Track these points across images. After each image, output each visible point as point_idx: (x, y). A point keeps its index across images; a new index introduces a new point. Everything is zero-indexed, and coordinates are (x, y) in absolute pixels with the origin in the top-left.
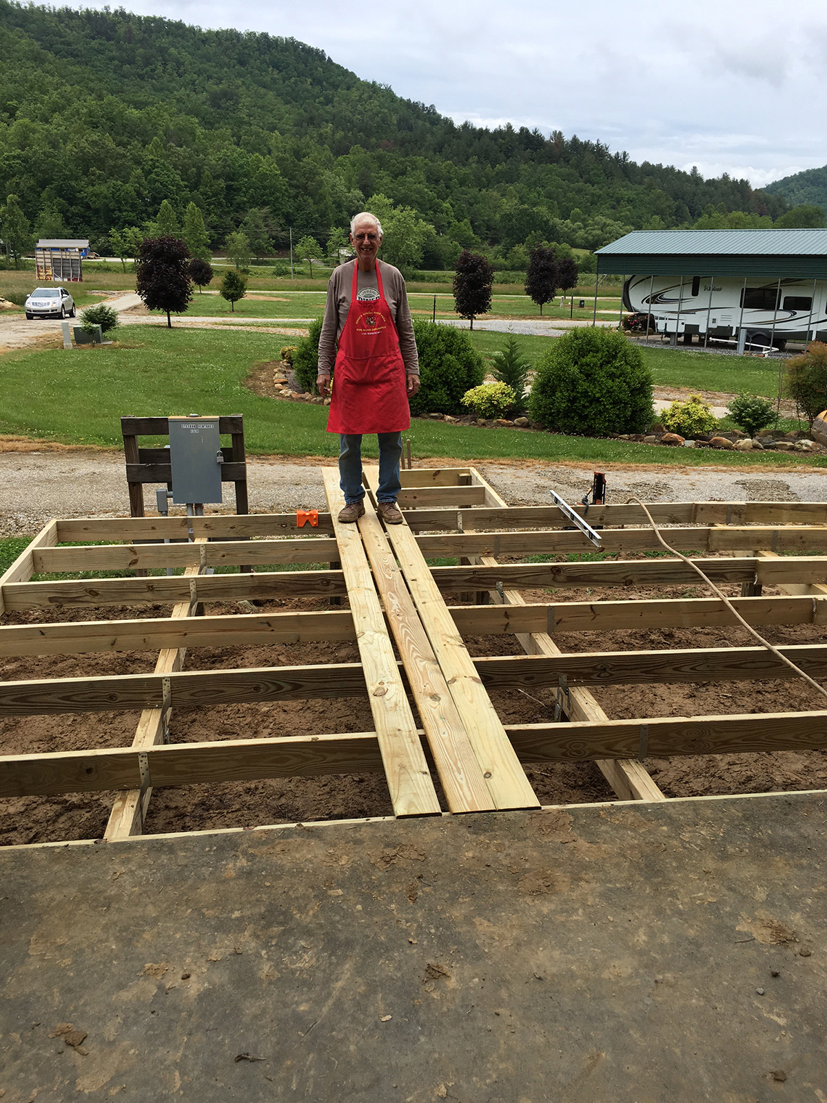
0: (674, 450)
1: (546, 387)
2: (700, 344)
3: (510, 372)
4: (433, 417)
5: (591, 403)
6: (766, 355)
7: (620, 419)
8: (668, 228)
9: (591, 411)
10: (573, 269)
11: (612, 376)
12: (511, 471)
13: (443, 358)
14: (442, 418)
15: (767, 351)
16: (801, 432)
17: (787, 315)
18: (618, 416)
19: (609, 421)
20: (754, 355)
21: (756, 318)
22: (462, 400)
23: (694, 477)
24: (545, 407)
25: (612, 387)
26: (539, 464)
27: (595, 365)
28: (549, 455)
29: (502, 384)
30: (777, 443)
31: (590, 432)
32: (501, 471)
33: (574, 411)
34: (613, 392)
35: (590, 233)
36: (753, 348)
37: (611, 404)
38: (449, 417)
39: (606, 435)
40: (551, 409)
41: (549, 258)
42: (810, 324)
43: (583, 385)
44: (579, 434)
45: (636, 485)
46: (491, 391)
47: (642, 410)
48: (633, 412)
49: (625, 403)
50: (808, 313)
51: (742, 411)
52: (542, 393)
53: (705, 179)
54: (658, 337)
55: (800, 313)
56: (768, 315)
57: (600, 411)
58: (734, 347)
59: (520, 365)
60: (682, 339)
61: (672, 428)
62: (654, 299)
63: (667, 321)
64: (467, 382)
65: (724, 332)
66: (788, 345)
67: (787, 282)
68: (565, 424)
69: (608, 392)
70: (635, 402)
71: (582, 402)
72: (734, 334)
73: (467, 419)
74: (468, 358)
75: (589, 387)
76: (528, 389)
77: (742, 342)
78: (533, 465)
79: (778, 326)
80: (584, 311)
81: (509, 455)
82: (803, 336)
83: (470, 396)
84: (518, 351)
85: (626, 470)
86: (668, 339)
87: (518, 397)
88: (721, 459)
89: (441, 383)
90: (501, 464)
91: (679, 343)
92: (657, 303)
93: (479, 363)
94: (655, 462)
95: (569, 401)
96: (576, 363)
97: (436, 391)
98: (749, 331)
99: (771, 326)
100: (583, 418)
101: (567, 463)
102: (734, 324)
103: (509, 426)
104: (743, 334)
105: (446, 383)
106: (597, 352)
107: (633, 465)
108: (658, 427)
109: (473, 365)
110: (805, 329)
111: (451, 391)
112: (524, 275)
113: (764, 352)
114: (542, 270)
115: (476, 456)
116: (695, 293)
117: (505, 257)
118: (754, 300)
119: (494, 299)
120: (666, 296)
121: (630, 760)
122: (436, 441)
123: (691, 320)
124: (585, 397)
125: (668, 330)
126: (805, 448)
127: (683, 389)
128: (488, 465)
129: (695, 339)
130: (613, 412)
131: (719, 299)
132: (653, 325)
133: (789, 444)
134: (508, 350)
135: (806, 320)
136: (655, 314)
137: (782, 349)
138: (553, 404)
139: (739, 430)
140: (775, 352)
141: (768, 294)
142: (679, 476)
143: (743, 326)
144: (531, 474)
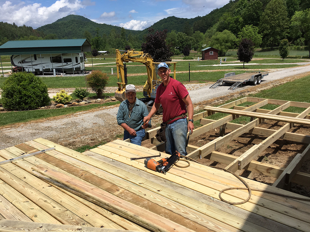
2: (41, 74)
5: (28, 98)
6: (63, 76)
7: (39, 101)
9: (29, 100)
12: (13, 130)
16: (95, 96)
17: (65, 64)
19: (36, 103)
20: (59, 76)
21: (57, 65)
23: (80, 117)
26: (22, 124)
27: (26, 85)
28: (23, 119)
30: (91, 101)
31: (30, 108)
32: (10, 131)
33: (22, 102)
36: (58, 74)
39: (36, 108)
43: (24, 92)
44: (27, 109)
45: (66, 124)
47: (46, 97)
48: (44, 99)
49: (40, 96)
50: (71, 63)
51: (79, 93)
52: (7, 97)
53: (18, 26)
55: (69, 63)
56: (60, 64)
57: (32, 100)
58: (52, 74)
61: (59, 102)
62: (23, 62)
63: (29, 69)
65: (48, 70)
66: (68, 72)
67: (63, 54)
68: (20, 107)
69: (33, 93)
70: (43, 95)
71: (25, 98)
72: (51, 70)
75: (26, 92)
77: (55, 73)
79: (64, 67)
82: (71, 69)
88: (81, 109)
90: (7, 128)
98: (56, 69)
99: (62, 67)
100: (26, 104)
101: (32, 121)
102: (51, 68)
104: (54, 70)
110: (72, 67)
116: (36, 59)
118: (56, 60)
120: (26, 61)
123: (37, 67)
124: (25, 96)
125: (29, 71)
126: (99, 101)
129: (39, 73)
130: (37, 100)
131: (43, 61)
132: (24, 70)
133: (94, 101)
135: (71, 65)
136: (24, 67)
137: (67, 74)
139: (78, 99)
140: (65, 75)
141: (58, 58)
142: (75, 118)
143: (54, 68)
144: (23, 129)
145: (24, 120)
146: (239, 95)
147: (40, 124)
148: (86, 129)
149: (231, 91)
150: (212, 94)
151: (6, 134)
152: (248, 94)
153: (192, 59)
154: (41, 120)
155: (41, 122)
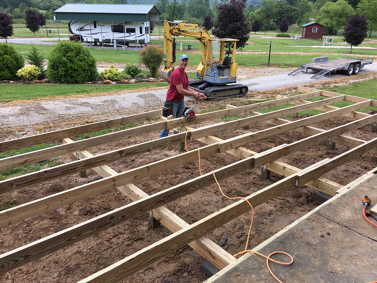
0: (110, 86)
1: (54, 66)
2: (101, 45)
3: (36, 61)
4: (4, 82)
5: (74, 71)
6: (124, 49)
7: (86, 76)
8: (75, 3)
9: (75, 74)
10: (43, 18)
11: (81, 60)
12: (51, 102)
13: (4, 57)
14: (9, 82)
15: (124, 47)
16: (148, 75)
17: (128, 34)
18: (86, 75)
19: (82, 77)
20: (120, 48)
21: (118, 36)
22: (16, 74)
23: (123, 96)
24: (55, 74)
25: (81, 65)
26: (62, 97)
27: (73, 56)
29: (33, 66)
30: (143, 80)
31: (76, 82)
32: (47, 103)
33: (68, 75)
34: (82, 67)
35: (45, 4)
36: (119, 46)
37: (82, 71)
38: (12, 82)
39: (83, 83)
40: (58, 75)
41: (34, 13)
42: (136, 37)
43: (70, 65)
44: (72, 83)
45: (105, 102)
46: (29, 69)
47: (94, 72)
48: (91, 73)
49: (87, 70)
50: (135, 34)
51: (129, 70)
52: (52, 69)
54: (85, 44)
55: (132, 34)
56: (121, 35)
57: (78, 74)
58: (113, 46)
59: (39, 58)
60: (93, 44)
61: (106, 78)
62: (81, 29)
63: (87, 38)
64: (17, 66)
65: (108, 41)
66: (130, 45)
67: (126, 23)
68: (65, 80)
69: (80, 66)
70: (91, 70)
71: (70, 71)
72: (112, 41)
73: (21, 82)
74: (16, 56)
75: (72, 65)
76: (46, 67)
77: (115, 44)
78: (60, 98)
79: (126, 38)
80: (52, 34)
81: (47, 95)
82: (134, 42)
83: (20, 72)
84: (37, 52)
85: (97, 96)
86: (89, 44)
87: (42, 71)
88: (128, 87)
89: (5, 68)
90: (46, 100)
91: (93, 45)
92: (82, 31)
93: (21, 57)
94: (106, 91)
95: (65, 71)
96: (65, 56)
97: (3, 71)
98: (117, 40)
99: (123, 39)
100: (72, 77)
101: (73, 96)
102: (111, 38)
103: (40, 83)
104: (115, 41)
105: (8, 67)
106: (72, 51)
107: (98, 94)
108: (101, 78)
109: (18, 59)
110: (134, 39)
111: (10, 70)
112: (24, 20)
113: (123, 48)
114: (32, 18)
115: (33, 98)
116: (95, 27)
117: (11, 13)
118: (117, 29)
119: (15, 31)
120: (85, 28)
121: (202, 237)
122: (11, 93)
123: (96, 37)
124: (71, 69)
125: (88, 41)
126: (152, 81)
127: (102, 62)
128: (40, 101)
129: (98, 44)
130: (83, 74)
131: (104, 29)
132: (82, 39)
133: (147, 80)
134: (33, 52)
135: (134, 36)
136: (82, 35)
137: (128, 47)
138: (58, 73)
139: (129, 76)
140: (127, 47)
141: (121, 27)
142: (117, 96)
143: (114, 39)
144: (61, 103)
145: (65, 93)
146: (322, 86)
147: (79, 99)
148: (123, 108)
149: (313, 81)
150: (286, 82)
151: (43, 105)
152: (333, 85)
153: (288, 37)
154: (82, 95)
155: (81, 97)
